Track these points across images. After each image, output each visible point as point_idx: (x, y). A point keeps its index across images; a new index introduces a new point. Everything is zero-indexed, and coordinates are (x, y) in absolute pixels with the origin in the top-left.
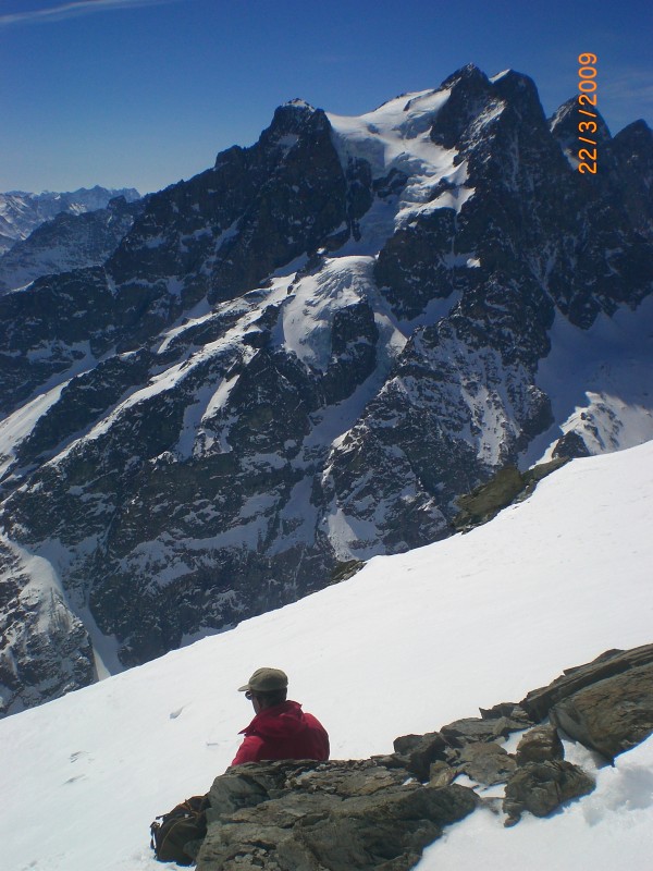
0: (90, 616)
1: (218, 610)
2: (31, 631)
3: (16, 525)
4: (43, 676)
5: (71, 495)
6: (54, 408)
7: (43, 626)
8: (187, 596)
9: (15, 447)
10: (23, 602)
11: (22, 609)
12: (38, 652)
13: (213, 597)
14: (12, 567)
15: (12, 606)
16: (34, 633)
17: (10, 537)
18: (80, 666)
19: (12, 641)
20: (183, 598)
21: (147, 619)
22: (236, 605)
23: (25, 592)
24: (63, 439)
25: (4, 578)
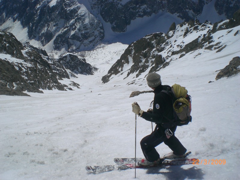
0: (101, 17)
1: (141, 11)
2: (83, 23)
4: (89, 37)
7: (87, 21)
8: (131, 8)
10: (80, 14)
11: (79, 17)
12: (87, 29)
13: (139, 7)
14: (74, 4)
15: (76, 16)
16: (84, 24)
18: (101, 32)
19: (78, 27)
20: (130, 8)
21: (119, 16)
22: (147, 9)
23: (79, 11)
25: (72, 8)
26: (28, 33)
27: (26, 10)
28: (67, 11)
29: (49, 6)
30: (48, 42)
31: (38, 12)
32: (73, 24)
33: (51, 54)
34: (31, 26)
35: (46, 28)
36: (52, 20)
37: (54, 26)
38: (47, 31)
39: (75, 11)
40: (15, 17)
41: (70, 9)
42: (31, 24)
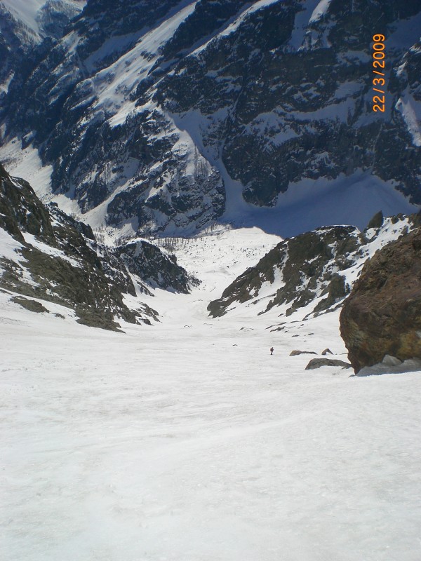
0: (222, 165)
1: (315, 165)
2: (181, 174)
3: (167, 100)
4: (190, 206)
5: (208, 77)
6: (190, 18)
7: (190, 171)
8: (293, 154)
9: (159, 48)
10: (175, 153)
11: (174, 158)
12: (187, 189)
13: (312, 156)
14: (165, 129)
15: (167, 156)
16: (184, 175)
17: (163, 108)
18: (217, 200)
19: (168, 181)
20: (290, 155)
21: (265, 169)
22: (329, 163)
23: (175, 147)
24: (196, 41)
25: (160, 137)
26: (52, 178)
27: (55, 127)
28: (148, 142)
29: (108, 125)
30: (96, 205)
31: (82, 134)
32: (158, 174)
33: (99, 233)
34: (60, 163)
35: (94, 174)
36: (111, 158)
37: (114, 171)
38: (95, 181)
39: (166, 144)
40: (28, 139)
41: (154, 139)
42: (61, 158)
